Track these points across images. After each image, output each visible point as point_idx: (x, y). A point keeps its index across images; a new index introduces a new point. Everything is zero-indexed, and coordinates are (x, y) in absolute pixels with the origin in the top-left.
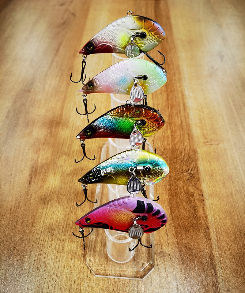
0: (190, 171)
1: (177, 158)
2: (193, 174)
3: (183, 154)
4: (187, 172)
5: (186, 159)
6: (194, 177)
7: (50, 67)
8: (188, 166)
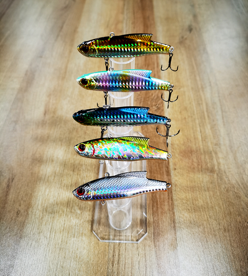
0: (157, 105)
1: (149, 97)
2: (159, 107)
3: (153, 96)
4: (155, 105)
5: (155, 98)
6: (160, 109)
7: (56, 40)
8: (156, 102)
